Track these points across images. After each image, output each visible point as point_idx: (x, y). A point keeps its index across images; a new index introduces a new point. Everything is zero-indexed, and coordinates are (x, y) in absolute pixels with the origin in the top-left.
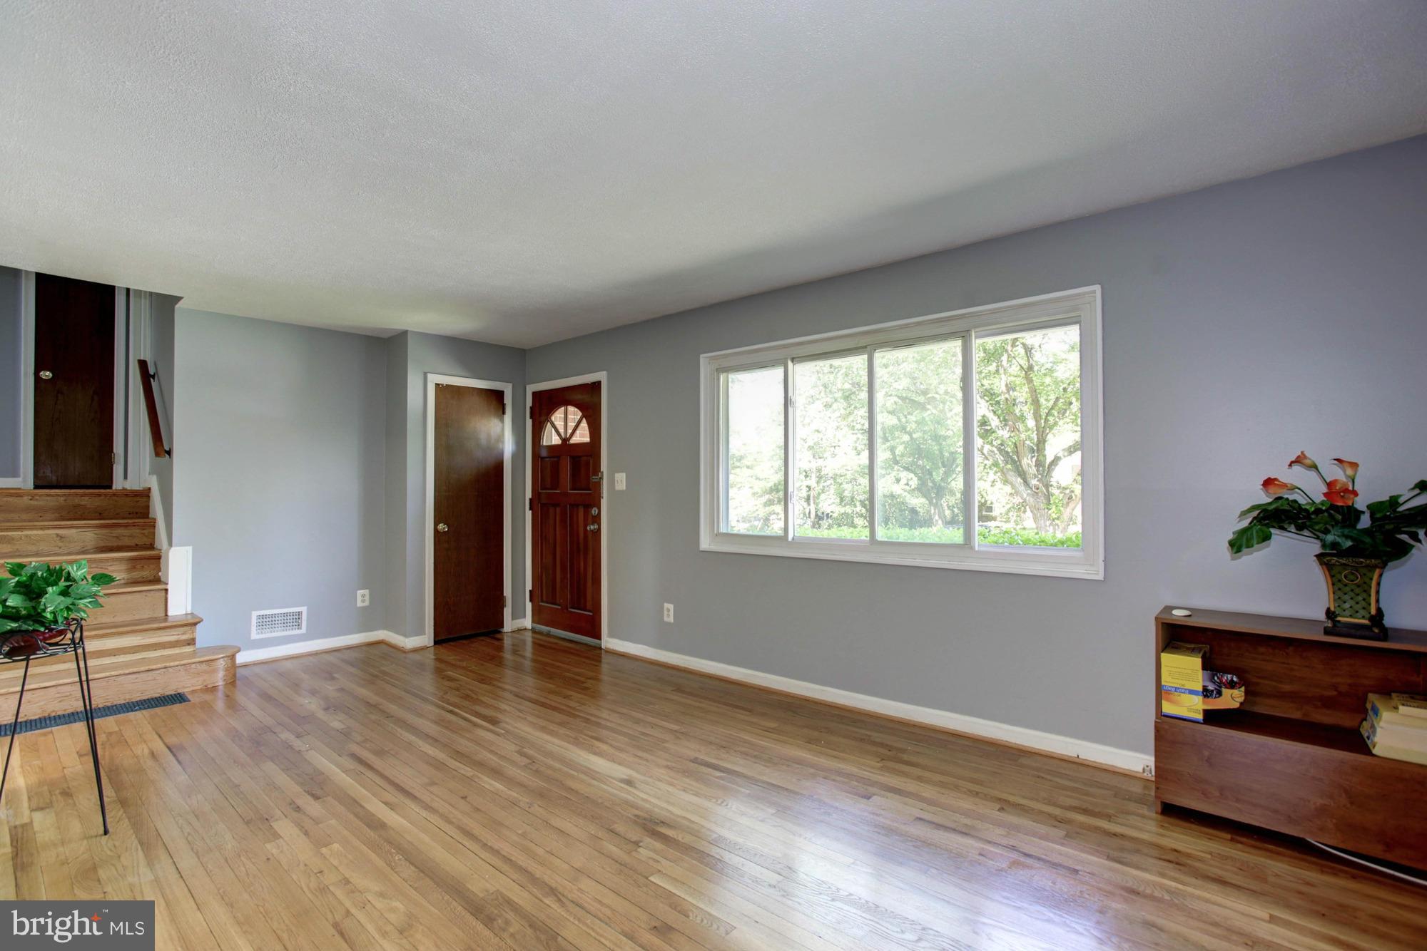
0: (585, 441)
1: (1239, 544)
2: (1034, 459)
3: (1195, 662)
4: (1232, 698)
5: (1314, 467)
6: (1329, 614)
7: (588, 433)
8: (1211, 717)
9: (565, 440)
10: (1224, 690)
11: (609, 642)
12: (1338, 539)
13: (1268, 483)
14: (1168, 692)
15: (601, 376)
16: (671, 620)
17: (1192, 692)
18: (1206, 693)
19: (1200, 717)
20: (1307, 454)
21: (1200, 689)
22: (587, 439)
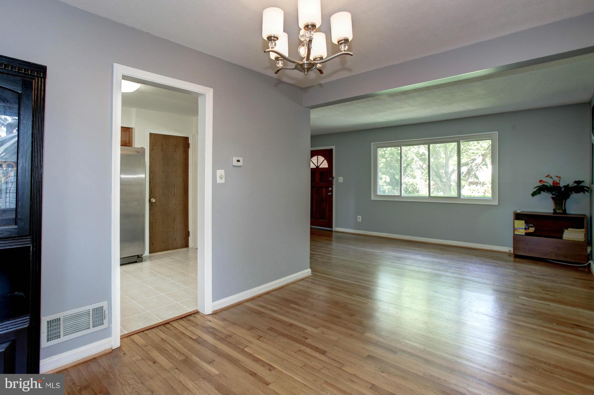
0: (326, 167)
1: (534, 194)
2: (444, 170)
3: (523, 222)
4: (532, 230)
5: (551, 177)
6: (554, 210)
7: (327, 164)
8: (527, 234)
9: (317, 167)
10: (530, 228)
11: (335, 228)
12: (555, 193)
13: (541, 181)
14: (516, 229)
15: (333, 147)
16: (360, 221)
17: (522, 229)
18: (526, 229)
19: (524, 234)
20: (550, 175)
21: (524, 228)
22: (327, 166)
